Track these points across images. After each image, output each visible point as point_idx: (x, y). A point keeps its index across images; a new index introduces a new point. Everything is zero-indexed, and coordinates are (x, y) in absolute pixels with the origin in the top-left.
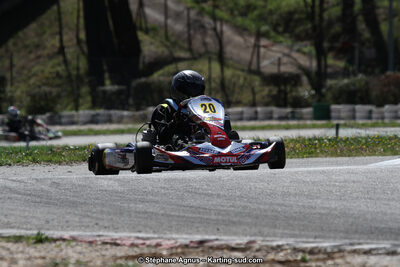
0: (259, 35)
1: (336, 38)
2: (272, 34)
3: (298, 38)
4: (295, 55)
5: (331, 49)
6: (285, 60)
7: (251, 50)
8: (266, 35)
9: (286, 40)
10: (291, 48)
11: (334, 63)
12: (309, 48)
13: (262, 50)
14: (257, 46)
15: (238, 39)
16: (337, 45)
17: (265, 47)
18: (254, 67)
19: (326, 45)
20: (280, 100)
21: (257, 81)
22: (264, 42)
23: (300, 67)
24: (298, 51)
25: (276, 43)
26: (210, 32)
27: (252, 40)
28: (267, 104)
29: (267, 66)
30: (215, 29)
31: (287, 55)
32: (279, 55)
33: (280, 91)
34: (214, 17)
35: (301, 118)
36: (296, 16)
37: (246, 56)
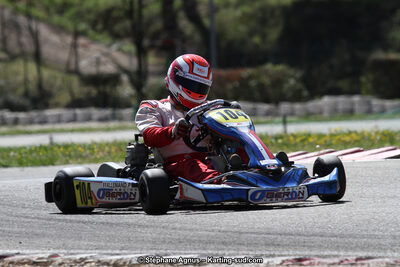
0: (77, 34)
1: (156, 36)
2: (91, 32)
3: (116, 36)
4: (116, 54)
5: (152, 47)
6: (103, 59)
7: (68, 50)
8: (83, 34)
9: (105, 39)
12: (129, 46)
13: (81, 50)
15: (55, 38)
16: (159, 43)
17: (84, 46)
18: (73, 67)
19: (146, 42)
21: (75, 81)
22: (82, 41)
24: (119, 50)
25: (94, 41)
26: (25, 32)
27: (69, 39)
29: (86, 66)
30: (30, 29)
31: (107, 55)
32: (97, 54)
33: (99, 93)
34: (29, 16)
35: (121, 119)
36: (115, 14)
37: (63, 55)
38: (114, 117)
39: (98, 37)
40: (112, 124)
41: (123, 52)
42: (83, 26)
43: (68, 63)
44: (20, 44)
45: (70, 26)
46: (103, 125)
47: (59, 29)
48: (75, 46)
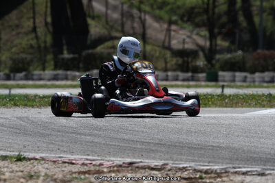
0: (171, 23)
1: (223, 26)
2: (180, 22)
3: (197, 25)
4: (195, 37)
5: (220, 33)
6: (187, 40)
7: (164, 32)
8: (175, 23)
9: (189, 27)
10: (192, 32)
11: (222, 43)
12: (205, 32)
13: (173, 33)
14: (169, 30)
15: (156, 25)
16: (224, 30)
17: (174, 31)
18: (166, 44)
19: (216, 30)
20: (184, 68)
21: (168, 54)
22: (173, 27)
23: (198, 45)
24: (197, 34)
25: (182, 28)
26: (137, 20)
27: (165, 26)
28: (174, 70)
29: (175, 44)
30: (140, 18)
31: (189, 37)
32: (184, 37)
33: (184, 62)
34: (140, 10)
35: (198, 80)
36: (196, 10)
37: (161, 36)
38: (193, 79)
39: (185, 25)
40: (192, 83)
41: (201, 36)
42: (174, 18)
43: (164, 42)
44: (133, 28)
45: (166, 17)
46: (186, 83)
47: (158, 19)
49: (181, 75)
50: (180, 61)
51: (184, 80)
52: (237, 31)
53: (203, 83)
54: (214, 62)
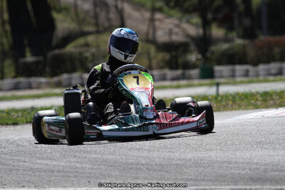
0: (154, 10)
1: (217, 10)
2: (166, 8)
3: (187, 11)
4: (185, 26)
5: (215, 19)
6: (176, 30)
7: (147, 23)
8: (160, 10)
9: (176, 13)
10: (180, 19)
11: (217, 32)
12: (196, 19)
13: (157, 23)
15: (136, 14)
16: (220, 16)
17: (159, 20)
18: (151, 37)
19: (210, 16)
20: (172, 65)
21: (153, 49)
22: (158, 16)
23: (188, 36)
24: (188, 22)
25: (169, 16)
26: (113, 10)
27: (148, 15)
28: (161, 68)
29: (161, 36)
30: (116, 7)
31: (178, 26)
32: (171, 26)
33: (172, 57)
35: (189, 78)
37: (144, 28)
38: (183, 77)
39: (172, 12)
40: (183, 82)
41: (192, 24)
42: (158, 4)
43: (147, 34)
44: (109, 19)
45: (149, 3)
46: (175, 83)
48: (152, 20)
49: (169, 73)
50: (167, 56)
51: (173, 79)
52: (235, 15)
53: (196, 82)
54: (208, 55)
